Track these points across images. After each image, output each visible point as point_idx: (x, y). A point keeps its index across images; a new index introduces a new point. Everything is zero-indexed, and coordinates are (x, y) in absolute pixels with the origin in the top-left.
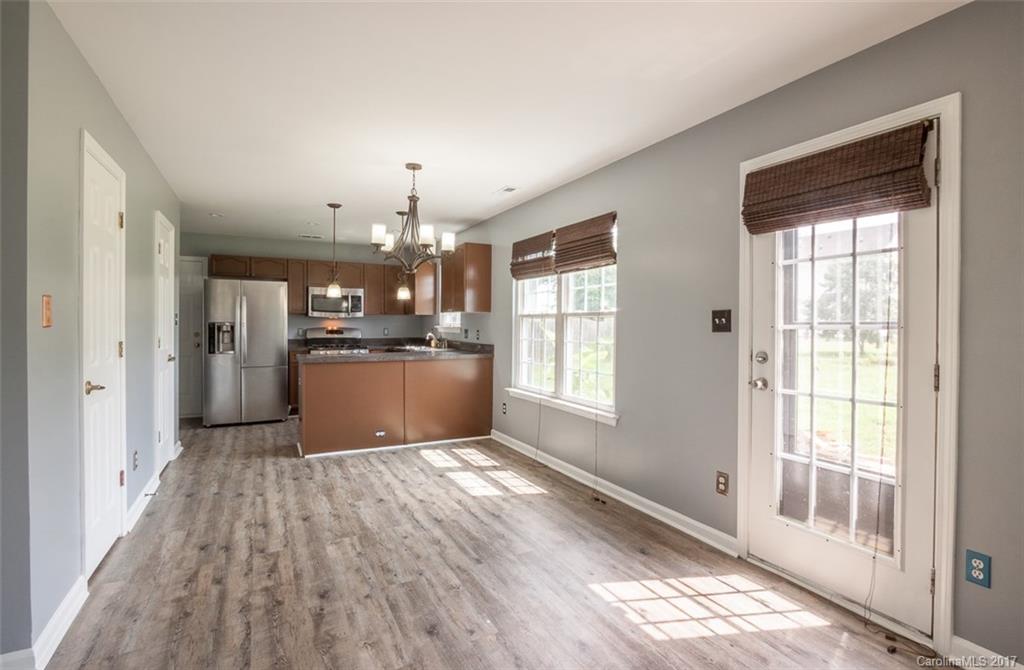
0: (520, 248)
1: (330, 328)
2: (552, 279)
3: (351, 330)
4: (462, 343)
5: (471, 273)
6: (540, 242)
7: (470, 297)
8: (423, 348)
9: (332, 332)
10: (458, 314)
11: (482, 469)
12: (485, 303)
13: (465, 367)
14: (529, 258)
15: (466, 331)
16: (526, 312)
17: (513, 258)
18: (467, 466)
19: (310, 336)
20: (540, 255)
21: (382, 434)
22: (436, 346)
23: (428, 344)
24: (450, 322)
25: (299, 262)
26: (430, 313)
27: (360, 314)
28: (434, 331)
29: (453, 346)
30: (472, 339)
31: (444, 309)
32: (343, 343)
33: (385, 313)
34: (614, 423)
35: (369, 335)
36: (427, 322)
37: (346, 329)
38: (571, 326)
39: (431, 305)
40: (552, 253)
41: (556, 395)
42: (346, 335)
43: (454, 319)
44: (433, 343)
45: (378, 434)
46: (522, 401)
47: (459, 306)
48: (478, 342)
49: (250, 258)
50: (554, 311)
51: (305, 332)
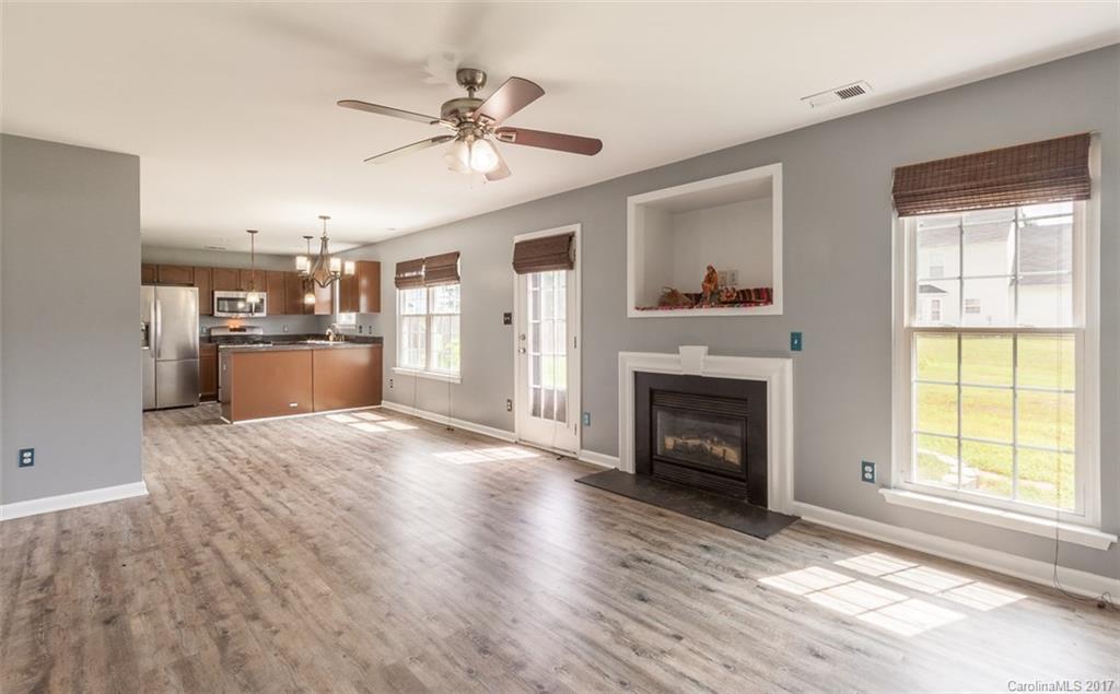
0: (401, 267)
1: (232, 327)
2: (424, 290)
3: (253, 328)
4: (357, 337)
5: (364, 282)
6: (414, 265)
7: (363, 301)
8: (323, 342)
9: (235, 330)
10: (353, 315)
11: (374, 421)
12: (375, 306)
13: (360, 355)
14: (408, 274)
15: (361, 327)
16: (406, 313)
17: (397, 273)
18: (363, 420)
19: (214, 333)
20: (414, 274)
21: (295, 405)
22: (334, 340)
23: (327, 338)
24: (346, 320)
25: (203, 269)
26: (328, 313)
27: (264, 314)
28: (333, 328)
29: (348, 339)
30: (365, 333)
31: (341, 310)
32: (246, 339)
33: (286, 313)
34: (459, 381)
35: (270, 333)
36: (325, 320)
37: (249, 327)
38: (435, 322)
39: (328, 306)
40: (423, 273)
41: (426, 369)
42: (248, 333)
43: (350, 318)
44: (331, 338)
45: (292, 405)
46: (403, 376)
47: (355, 307)
48: (371, 335)
49: (158, 266)
50: (425, 313)
51: (209, 330)
